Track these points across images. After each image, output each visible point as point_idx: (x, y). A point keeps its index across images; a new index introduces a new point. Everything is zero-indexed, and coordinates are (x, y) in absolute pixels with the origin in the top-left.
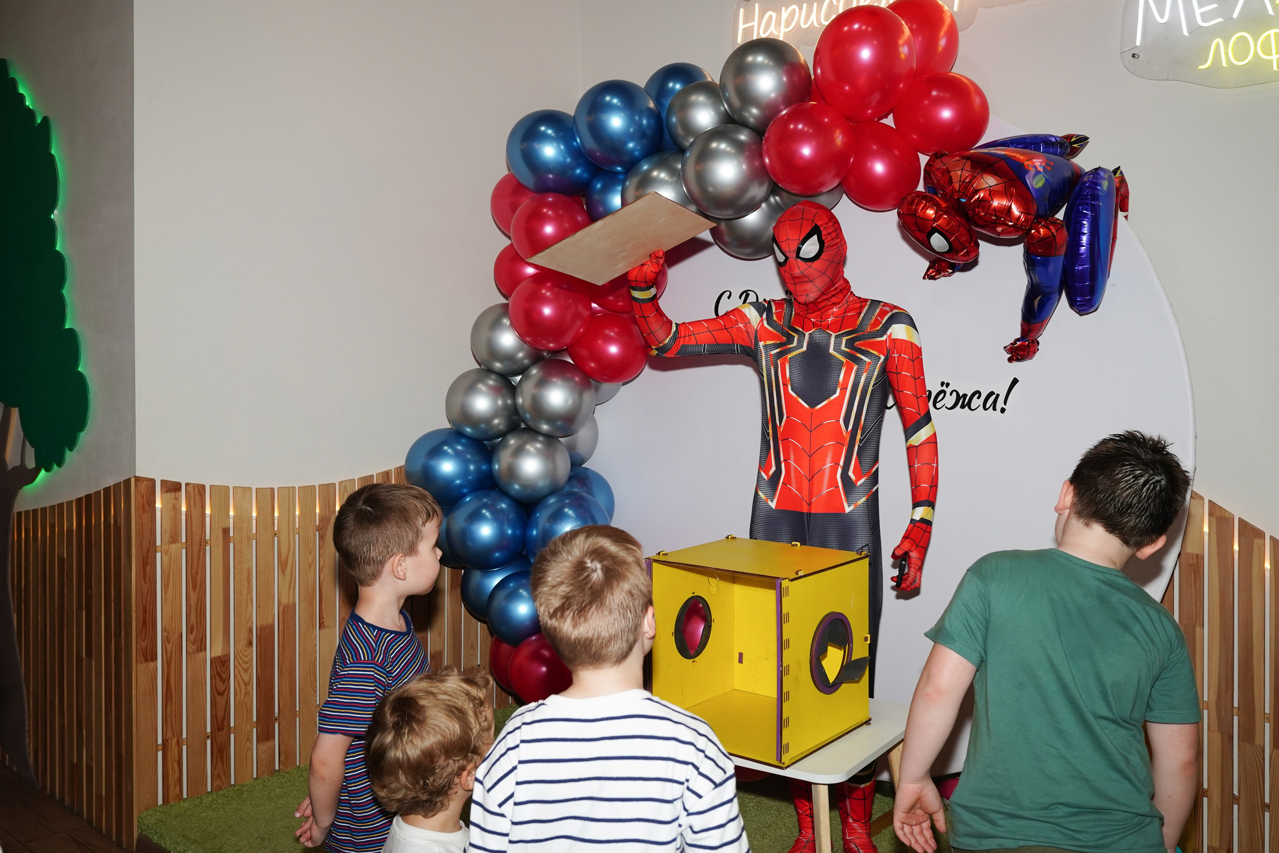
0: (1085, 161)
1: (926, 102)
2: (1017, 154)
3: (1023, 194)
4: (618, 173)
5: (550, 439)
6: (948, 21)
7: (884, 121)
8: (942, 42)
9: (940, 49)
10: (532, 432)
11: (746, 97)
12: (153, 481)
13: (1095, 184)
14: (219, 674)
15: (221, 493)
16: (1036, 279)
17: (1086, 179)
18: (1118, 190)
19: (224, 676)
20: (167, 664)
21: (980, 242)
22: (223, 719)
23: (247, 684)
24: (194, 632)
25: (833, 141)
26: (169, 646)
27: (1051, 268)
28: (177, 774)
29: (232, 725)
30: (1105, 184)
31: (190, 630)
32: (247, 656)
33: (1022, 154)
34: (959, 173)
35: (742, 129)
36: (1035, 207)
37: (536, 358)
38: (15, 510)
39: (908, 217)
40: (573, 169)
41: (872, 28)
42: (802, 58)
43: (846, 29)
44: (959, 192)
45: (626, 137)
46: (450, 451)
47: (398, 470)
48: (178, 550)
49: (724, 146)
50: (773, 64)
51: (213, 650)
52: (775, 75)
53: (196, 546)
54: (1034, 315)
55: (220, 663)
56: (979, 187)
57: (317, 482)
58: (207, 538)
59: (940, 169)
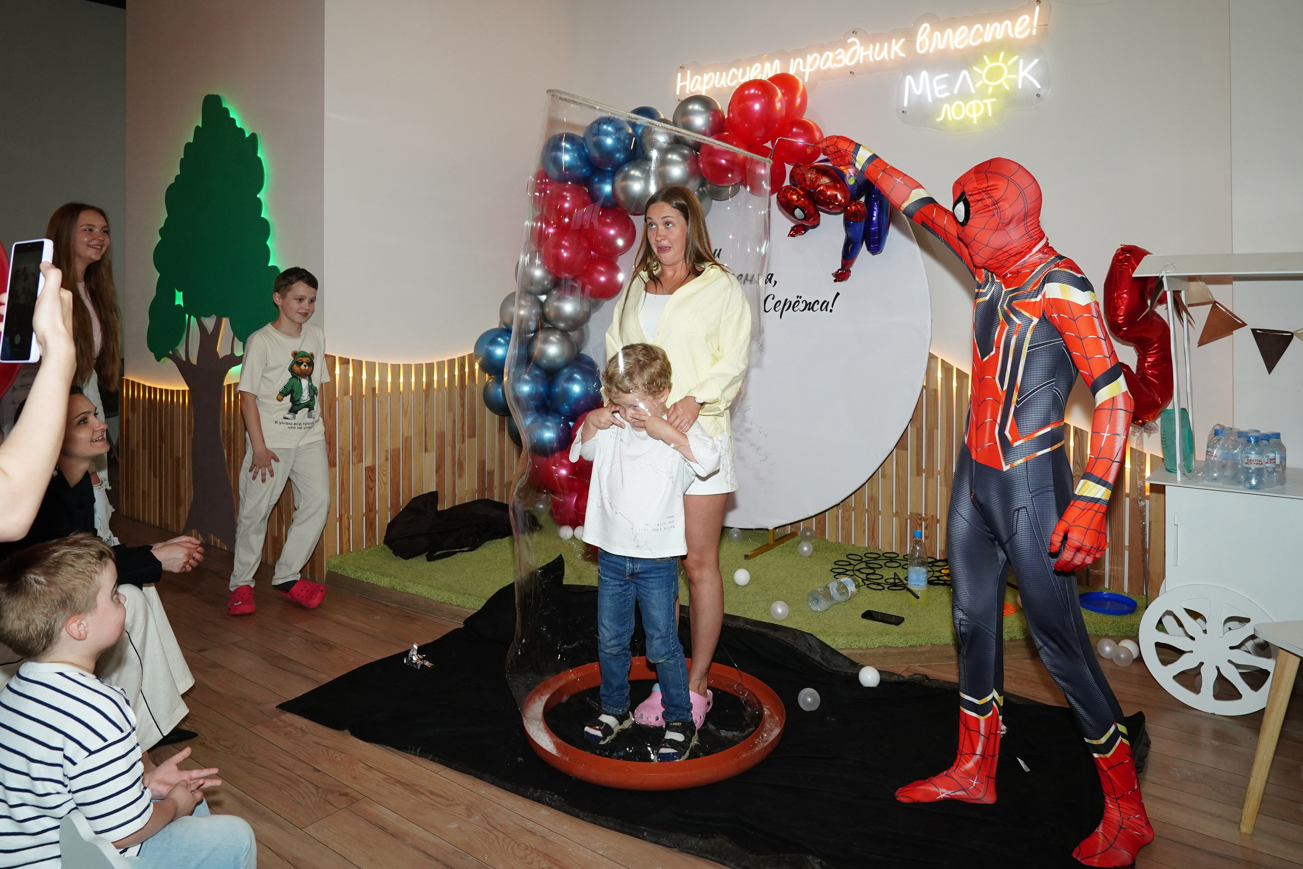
1: (789, 135)
3: (844, 188)
4: (608, 171)
5: (564, 333)
6: (801, 88)
7: (765, 145)
8: (798, 101)
9: (797, 105)
10: (555, 329)
11: (688, 128)
12: (335, 357)
14: (370, 476)
15: (371, 366)
16: (850, 235)
19: (373, 478)
20: (342, 468)
21: (820, 213)
22: (372, 505)
23: (385, 484)
24: (356, 450)
26: (343, 458)
27: (857, 228)
28: (347, 537)
29: (377, 509)
31: (354, 448)
32: (385, 467)
34: (809, 176)
35: (685, 147)
36: (849, 195)
37: (557, 283)
38: (225, 384)
39: (783, 199)
40: (582, 169)
41: (760, 93)
42: (720, 106)
43: (747, 92)
44: (810, 186)
45: (615, 150)
46: (502, 341)
47: (470, 356)
48: (348, 400)
49: (675, 157)
50: (703, 110)
51: (367, 462)
52: (704, 116)
53: (357, 398)
54: (849, 255)
55: (371, 470)
56: (820, 184)
57: (424, 361)
58: (364, 393)
59: (797, 174)
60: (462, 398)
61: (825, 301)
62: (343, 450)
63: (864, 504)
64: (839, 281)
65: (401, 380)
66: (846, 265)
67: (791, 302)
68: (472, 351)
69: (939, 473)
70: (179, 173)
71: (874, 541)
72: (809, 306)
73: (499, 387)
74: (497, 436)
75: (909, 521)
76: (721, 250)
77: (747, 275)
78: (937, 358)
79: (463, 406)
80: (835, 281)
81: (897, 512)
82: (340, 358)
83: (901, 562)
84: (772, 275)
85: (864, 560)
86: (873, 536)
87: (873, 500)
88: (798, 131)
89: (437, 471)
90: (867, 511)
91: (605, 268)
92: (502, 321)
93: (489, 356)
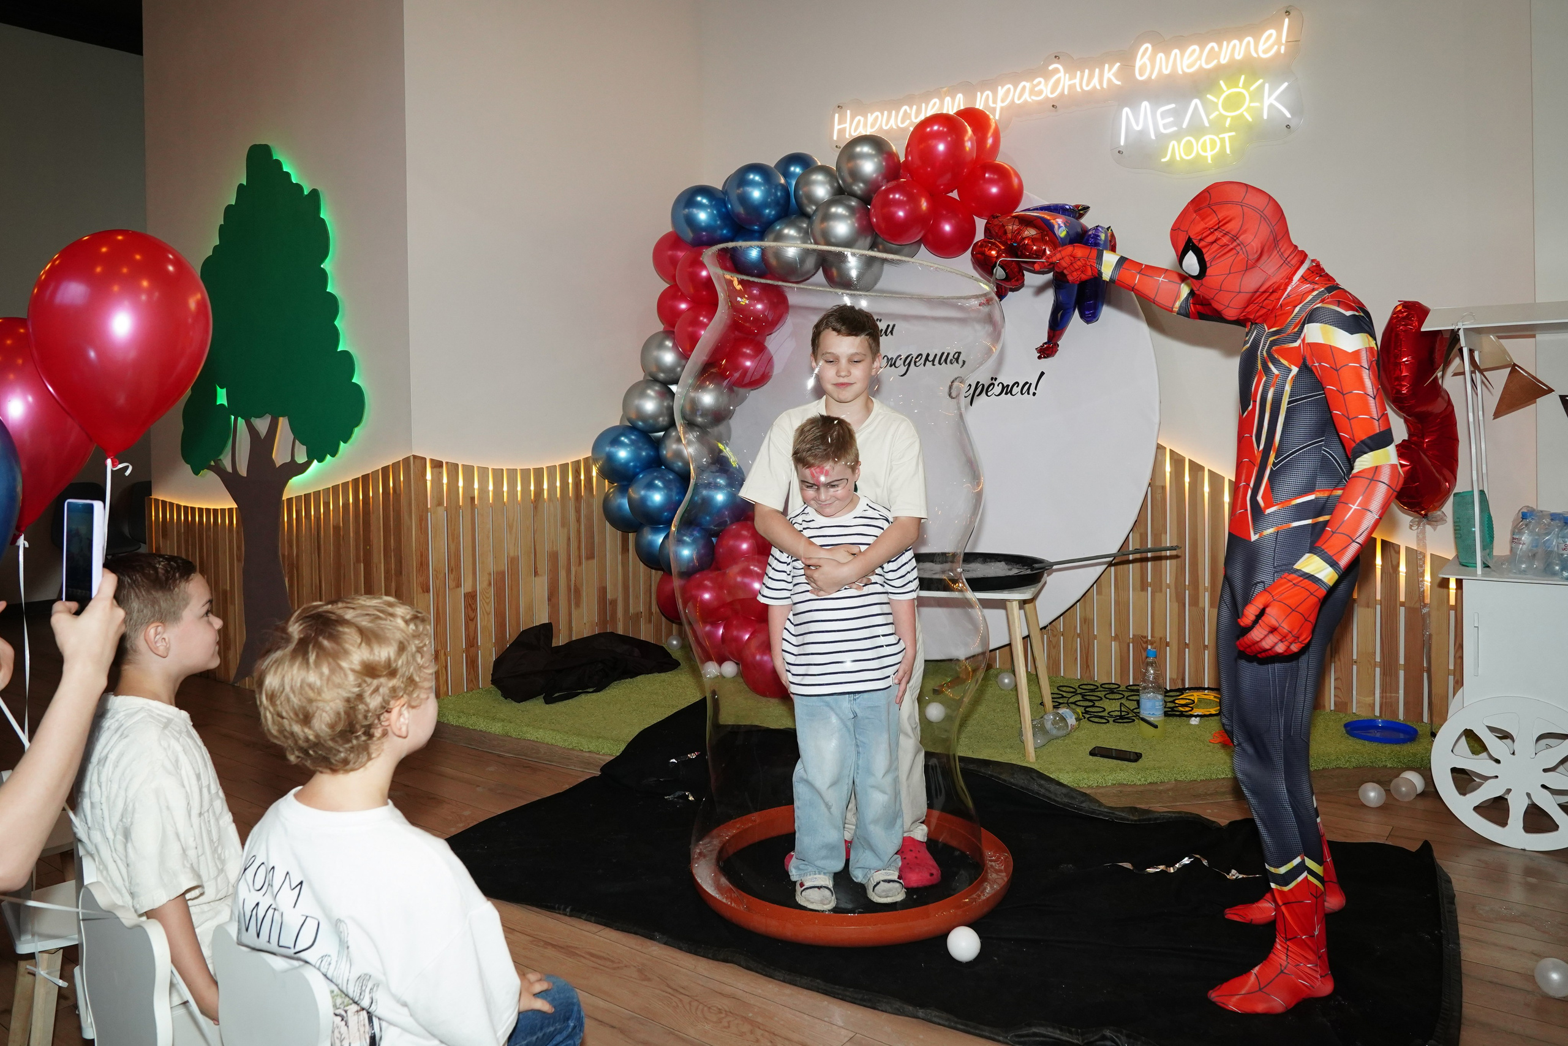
0: (1088, 221)
1: (981, 182)
2: (1046, 215)
3: (1053, 240)
4: (755, 231)
5: (702, 430)
6: (993, 125)
7: (950, 194)
8: (990, 141)
9: (988, 146)
11: (856, 175)
12: (425, 459)
13: (1096, 236)
14: (470, 605)
15: (469, 470)
16: (1059, 299)
17: (1090, 233)
18: (1110, 241)
19: (473, 606)
20: (436, 596)
21: (1025, 272)
22: (474, 639)
23: (488, 614)
24: (454, 573)
25: (919, 206)
26: (438, 582)
29: (479, 644)
30: (1103, 236)
31: (451, 570)
32: (488, 593)
33: (1049, 215)
34: (1011, 227)
35: (853, 198)
38: (284, 498)
39: (979, 255)
40: (722, 229)
41: (945, 130)
42: (894, 148)
43: (928, 129)
44: (1011, 240)
45: (764, 204)
46: (626, 441)
47: (586, 460)
48: (441, 512)
49: (839, 210)
50: (874, 152)
51: (466, 587)
52: (876, 160)
53: (453, 510)
54: (1057, 325)
55: (471, 597)
56: (1024, 236)
57: (532, 466)
58: (461, 504)
59: (995, 225)
60: (578, 511)
61: (1027, 383)
62: (437, 572)
63: (1076, 627)
64: (1045, 357)
65: (505, 488)
66: (1054, 336)
67: (983, 385)
68: (589, 454)
69: (1168, 586)
70: (218, 243)
71: (1088, 671)
72: (1007, 390)
73: (623, 497)
74: (620, 557)
75: (1131, 645)
76: (894, 326)
77: (928, 355)
78: (1165, 448)
79: (578, 520)
80: (1039, 358)
81: (1116, 635)
82: (432, 460)
83: (1124, 693)
84: (959, 353)
85: (1078, 692)
86: (1087, 665)
87: (1087, 621)
88: (992, 176)
89: (549, 600)
90: (1079, 635)
91: (751, 350)
92: (625, 416)
93: (610, 459)
